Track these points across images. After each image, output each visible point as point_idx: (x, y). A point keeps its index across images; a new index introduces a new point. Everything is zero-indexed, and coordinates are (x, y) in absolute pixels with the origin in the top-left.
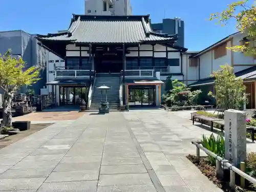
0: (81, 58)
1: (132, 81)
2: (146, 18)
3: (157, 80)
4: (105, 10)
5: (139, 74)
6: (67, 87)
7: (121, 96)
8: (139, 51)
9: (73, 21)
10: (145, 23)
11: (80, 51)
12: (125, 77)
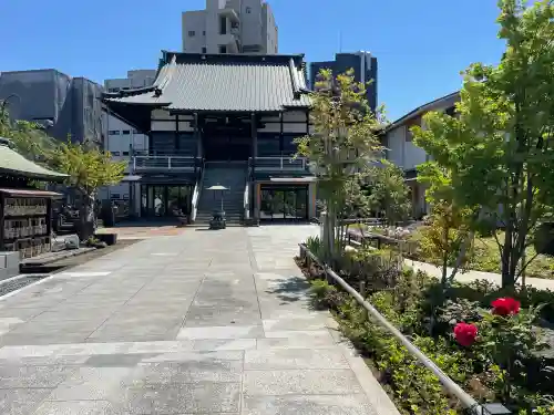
0: (177, 134)
1: (266, 176)
2: (298, 60)
3: (311, 175)
4: (223, 31)
5: (279, 165)
6: (154, 186)
7: (246, 201)
8: (282, 122)
9: (162, 63)
10: (295, 69)
11: (177, 121)
12: (256, 169)
